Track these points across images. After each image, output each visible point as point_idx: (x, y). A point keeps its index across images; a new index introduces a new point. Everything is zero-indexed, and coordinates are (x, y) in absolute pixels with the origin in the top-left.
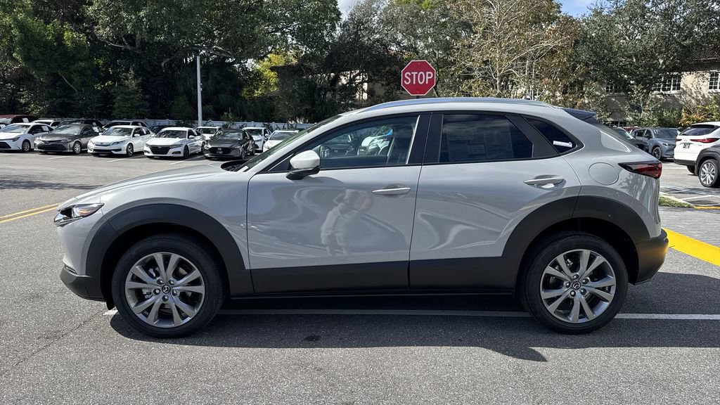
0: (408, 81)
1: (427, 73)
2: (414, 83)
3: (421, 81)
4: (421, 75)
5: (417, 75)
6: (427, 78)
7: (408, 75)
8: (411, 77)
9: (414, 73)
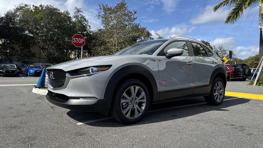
0: (75, 41)
1: (82, 39)
2: (77, 42)
3: (80, 42)
4: (80, 40)
5: (78, 40)
6: (82, 41)
7: (74, 39)
8: (76, 40)
9: (77, 39)
